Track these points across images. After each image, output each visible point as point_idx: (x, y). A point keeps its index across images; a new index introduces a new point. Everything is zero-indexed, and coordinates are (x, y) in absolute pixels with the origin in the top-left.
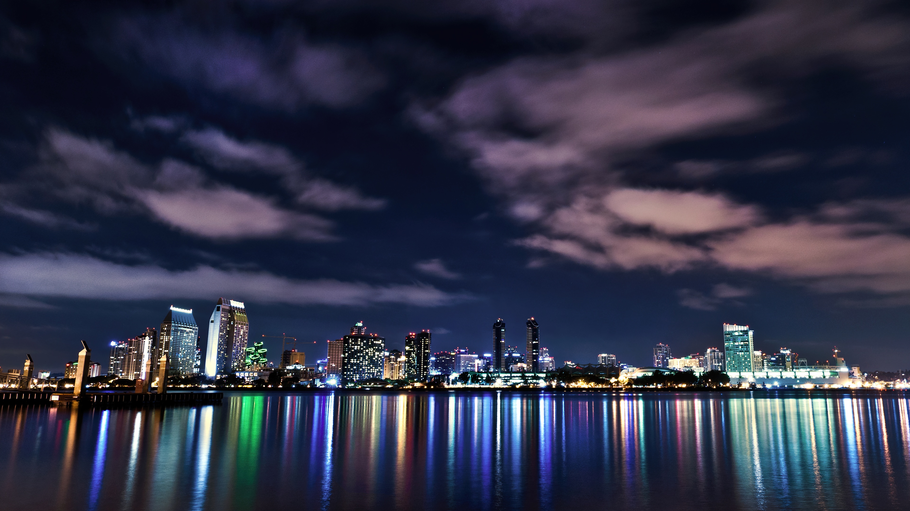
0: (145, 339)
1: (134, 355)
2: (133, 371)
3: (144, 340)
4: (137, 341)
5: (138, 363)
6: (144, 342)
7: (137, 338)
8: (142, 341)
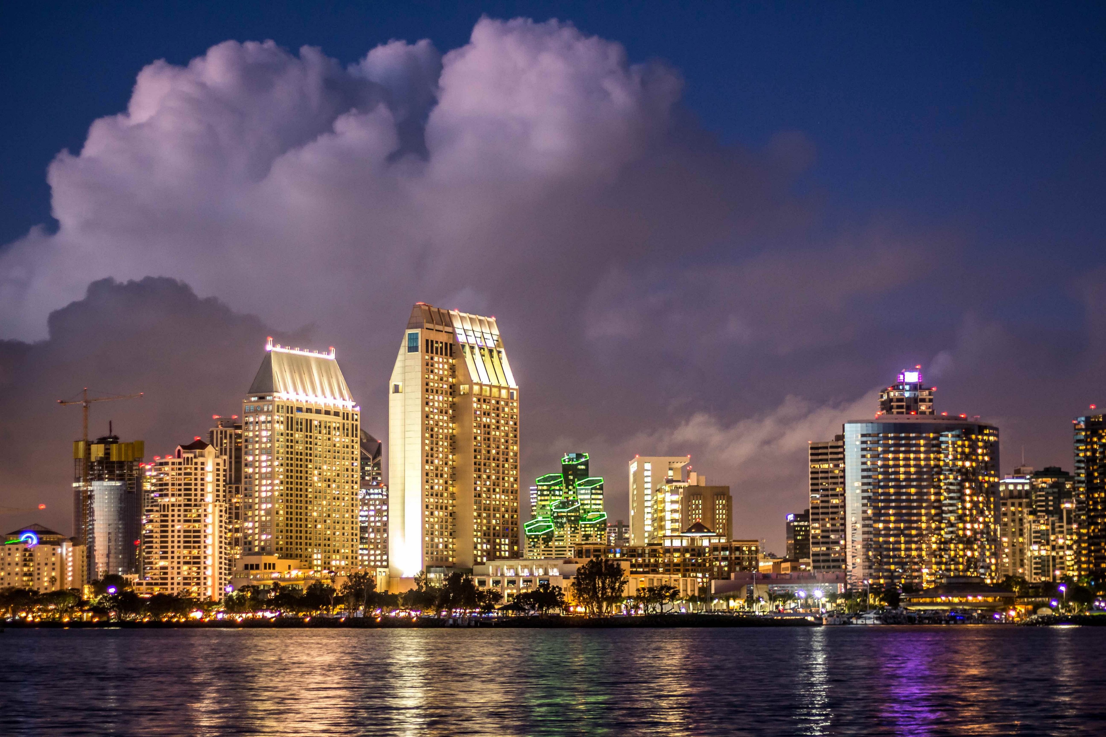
0: (202, 456)
1: (176, 509)
2: (179, 563)
3: (200, 460)
4: (180, 464)
5: (190, 537)
6: (203, 464)
7: (179, 451)
8: (196, 464)
